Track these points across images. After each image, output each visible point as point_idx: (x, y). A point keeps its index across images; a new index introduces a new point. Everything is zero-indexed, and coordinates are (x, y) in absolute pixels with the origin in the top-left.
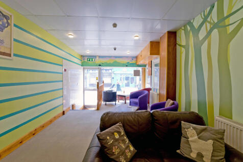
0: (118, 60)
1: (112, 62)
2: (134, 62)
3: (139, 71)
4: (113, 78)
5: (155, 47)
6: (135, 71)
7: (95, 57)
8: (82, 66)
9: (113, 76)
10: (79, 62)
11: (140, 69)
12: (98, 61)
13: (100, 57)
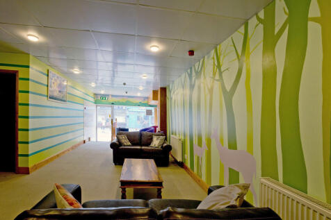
0: (131, 100)
1: (124, 101)
2: (146, 102)
3: (151, 111)
4: (128, 117)
5: (155, 92)
6: (147, 110)
7: (108, 95)
8: (95, 103)
9: (128, 114)
10: (92, 100)
11: (153, 109)
12: (111, 100)
13: (112, 96)
